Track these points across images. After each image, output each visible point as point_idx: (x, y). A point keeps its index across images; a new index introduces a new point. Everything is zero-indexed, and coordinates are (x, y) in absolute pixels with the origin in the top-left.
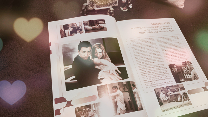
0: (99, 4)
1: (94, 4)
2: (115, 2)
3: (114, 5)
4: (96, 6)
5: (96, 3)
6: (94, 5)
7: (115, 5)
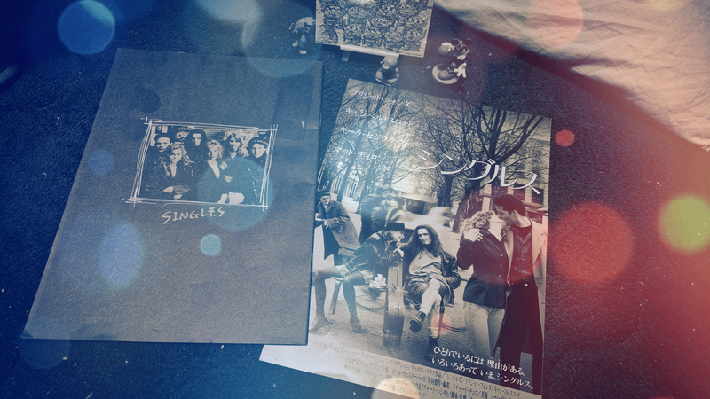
0: (355, 33)
1: (337, 27)
2: (414, 43)
3: (410, 51)
4: (345, 39)
5: (346, 26)
6: (337, 31)
7: (412, 53)
